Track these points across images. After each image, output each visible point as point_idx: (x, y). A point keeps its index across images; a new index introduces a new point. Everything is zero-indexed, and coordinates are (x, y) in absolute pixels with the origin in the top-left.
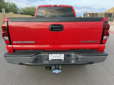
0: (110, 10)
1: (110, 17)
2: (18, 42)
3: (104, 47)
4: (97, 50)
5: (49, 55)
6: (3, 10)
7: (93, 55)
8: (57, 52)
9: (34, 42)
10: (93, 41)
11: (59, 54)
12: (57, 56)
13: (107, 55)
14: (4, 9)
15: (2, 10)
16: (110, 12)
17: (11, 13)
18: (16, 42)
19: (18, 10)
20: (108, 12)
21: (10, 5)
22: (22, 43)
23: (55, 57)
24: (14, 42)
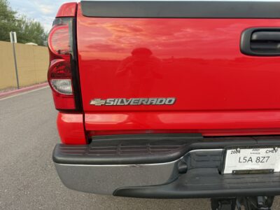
2: (111, 102)
5: (229, 152)
6: (13, 35)
9: (173, 100)
14: (15, 33)
15: (11, 33)
17: (31, 43)
18: (103, 102)
19: (45, 40)
21: (27, 27)
22: (126, 103)
24: (93, 103)
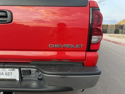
0: (121, 22)
1: (121, 29)
3: (96, 59)
4: (83, 64)
7: (69, 72)
8: (5, 66)
10: (72, 46)
11: (9, 69)
12: (6, 73)
13: (99, 73)
16: (122, 24)
20: (119, 24)
23: (3, 74)
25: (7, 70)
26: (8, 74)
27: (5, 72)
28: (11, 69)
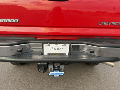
12: (58, 49)
23: (55, 49)
25: (59, 45)
26: (59, 49)
27: (58, 47)
28: (63, 44)
